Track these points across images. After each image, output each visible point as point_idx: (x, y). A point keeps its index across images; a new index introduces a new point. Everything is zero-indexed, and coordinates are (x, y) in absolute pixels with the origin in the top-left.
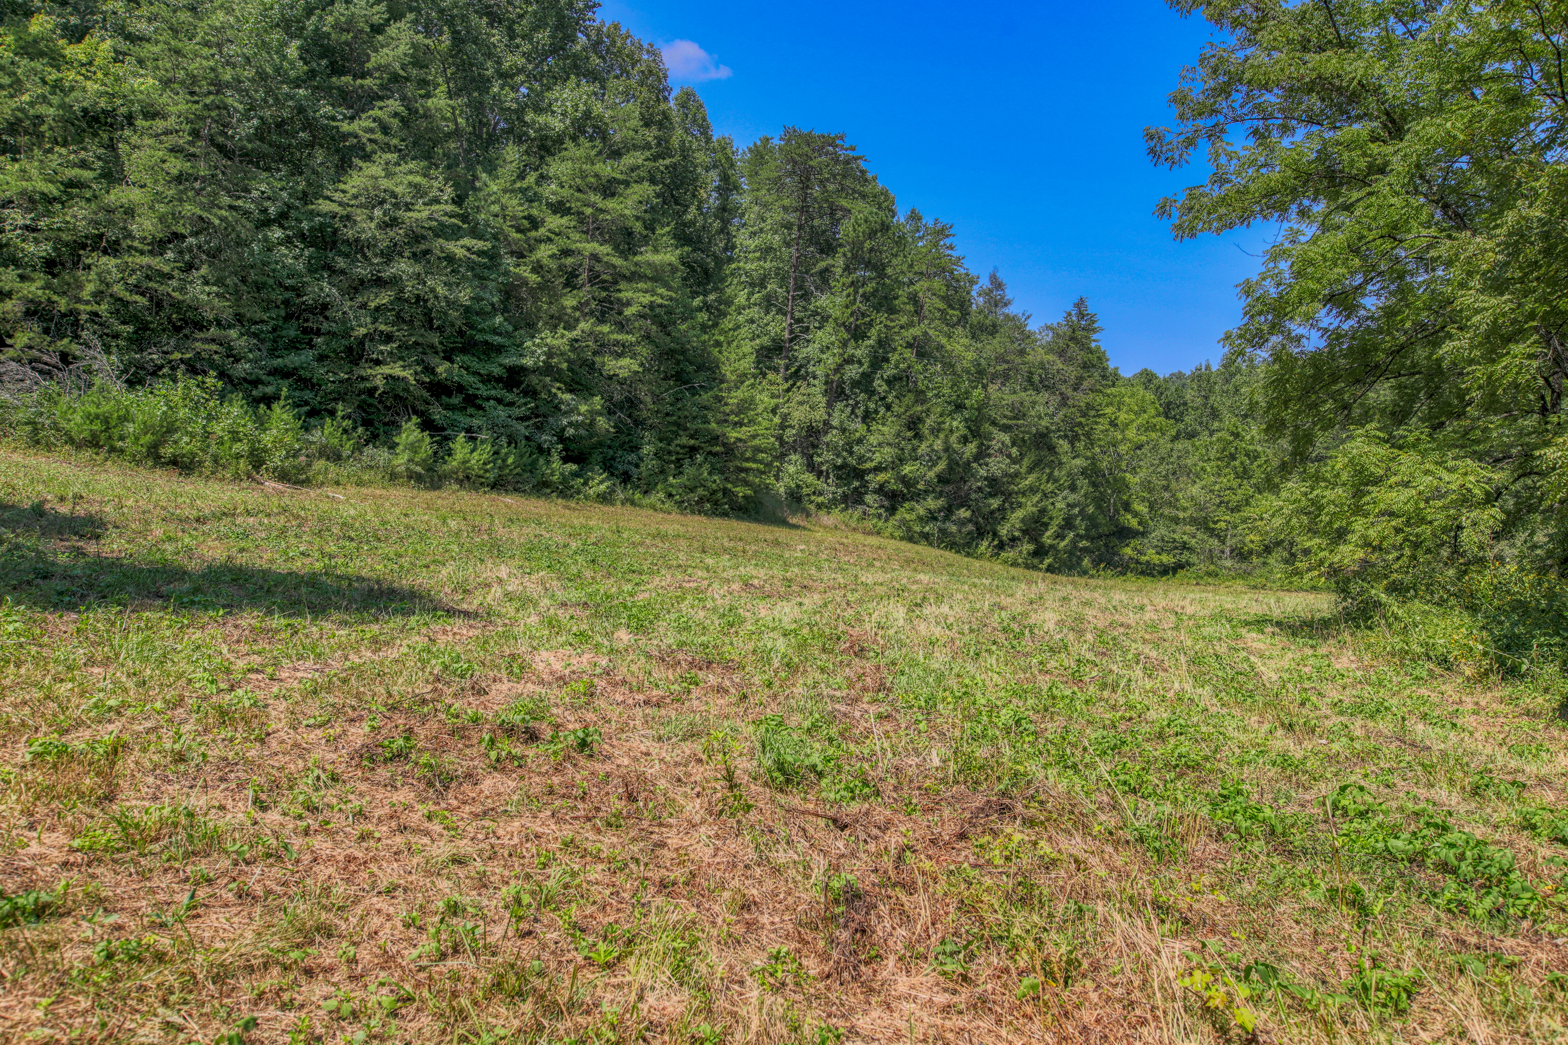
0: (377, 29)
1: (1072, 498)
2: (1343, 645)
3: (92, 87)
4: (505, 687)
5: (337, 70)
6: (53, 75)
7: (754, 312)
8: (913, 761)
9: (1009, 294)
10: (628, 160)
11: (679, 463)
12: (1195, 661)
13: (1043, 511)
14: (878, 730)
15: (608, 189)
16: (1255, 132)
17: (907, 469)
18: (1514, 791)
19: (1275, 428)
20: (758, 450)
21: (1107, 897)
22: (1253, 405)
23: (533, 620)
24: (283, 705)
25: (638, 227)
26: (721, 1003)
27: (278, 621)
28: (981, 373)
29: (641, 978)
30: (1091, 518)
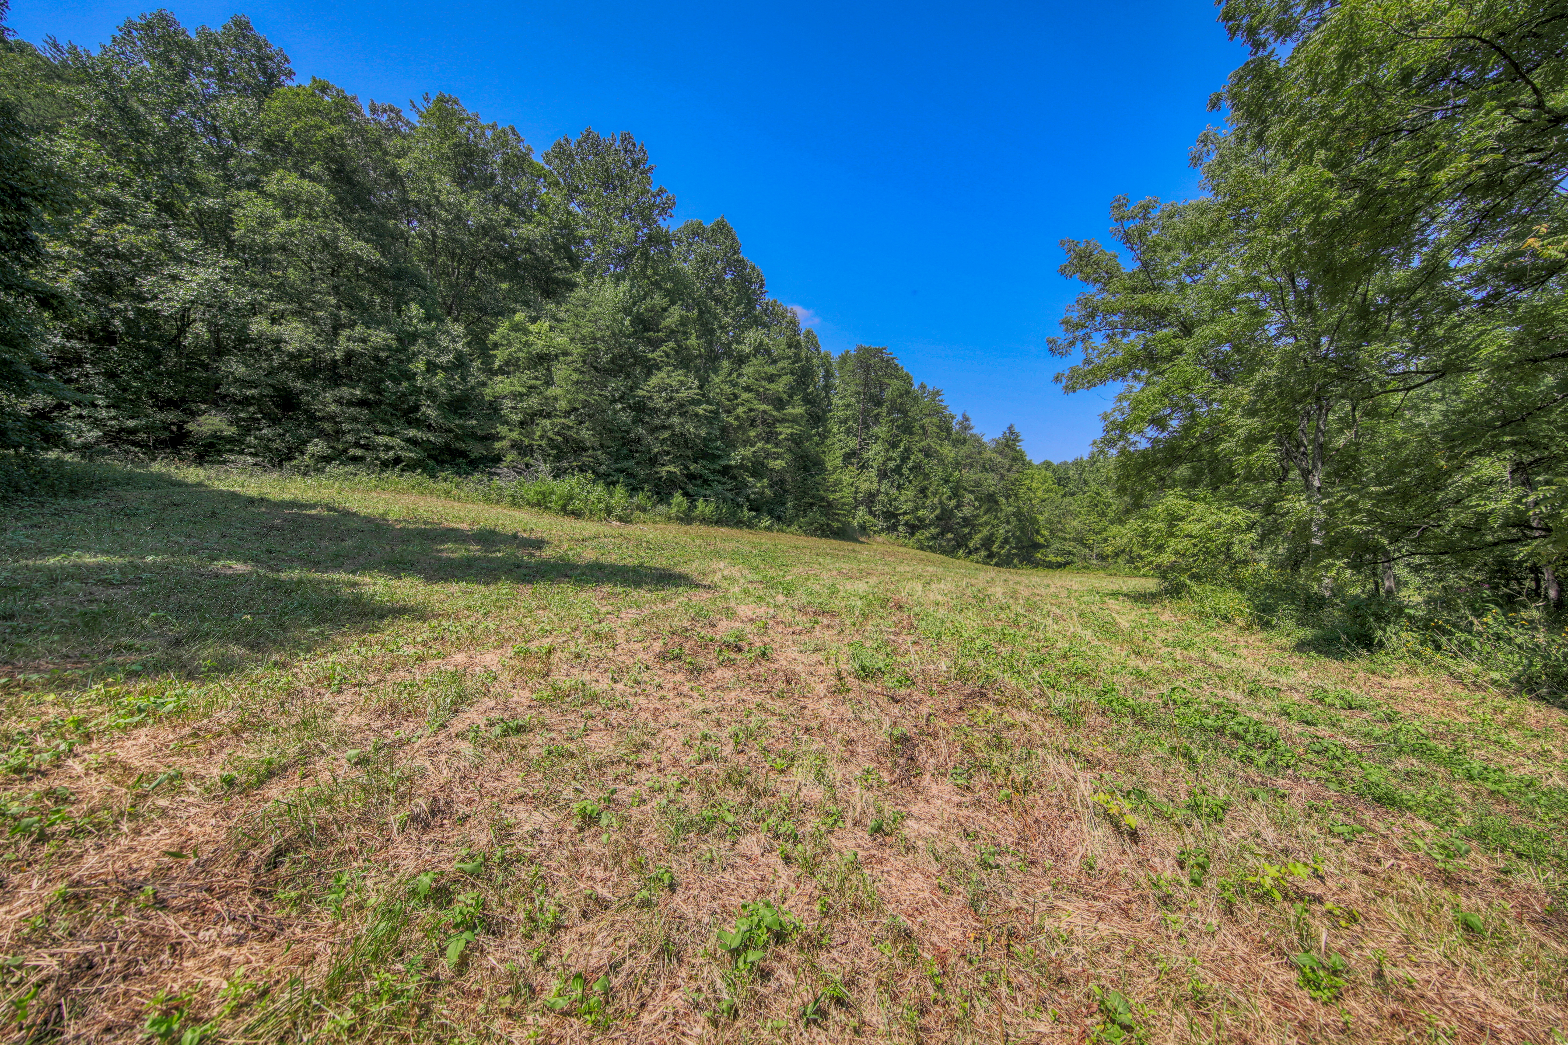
0: (665, 310)
1: (1008, 527)
2: (1164, 607)
3: (540, 343)
4: (725, 623)
5: (646, 329)
6: (524, 339)
7: (842, 436)
8: (932, 667)
9: (972, 423)
10: (780, 364)
11: (805, 511)
12: (1081, 615)
13: (992, 534)
14: (912, 650)
15: (771, 379)
16: (1108, 336)
17: (920, 513)
18: (1275, 693)
19: (1121, 490)
20: (844, 504)
21: (1044, 745)
22: (1108, 479)
23: (737, 590)
24: (623, 631)
25: (785, 396)
26: (840, 795)
27: (619, 589)
28: (958, 464)
29: (799, 779)
30: (1018, 538)
